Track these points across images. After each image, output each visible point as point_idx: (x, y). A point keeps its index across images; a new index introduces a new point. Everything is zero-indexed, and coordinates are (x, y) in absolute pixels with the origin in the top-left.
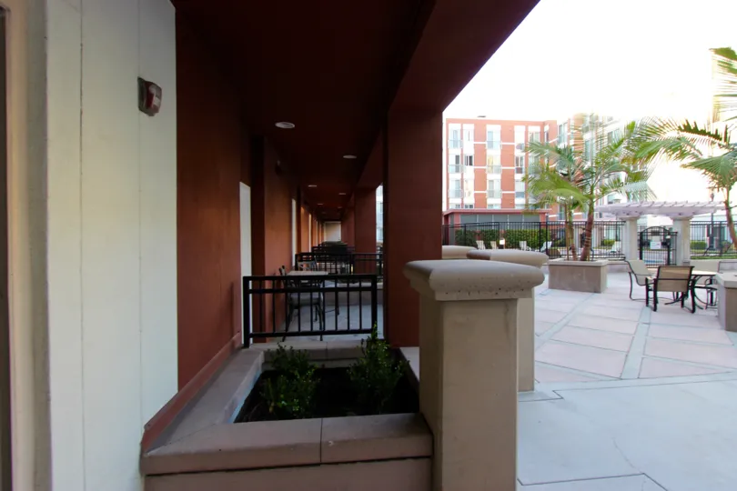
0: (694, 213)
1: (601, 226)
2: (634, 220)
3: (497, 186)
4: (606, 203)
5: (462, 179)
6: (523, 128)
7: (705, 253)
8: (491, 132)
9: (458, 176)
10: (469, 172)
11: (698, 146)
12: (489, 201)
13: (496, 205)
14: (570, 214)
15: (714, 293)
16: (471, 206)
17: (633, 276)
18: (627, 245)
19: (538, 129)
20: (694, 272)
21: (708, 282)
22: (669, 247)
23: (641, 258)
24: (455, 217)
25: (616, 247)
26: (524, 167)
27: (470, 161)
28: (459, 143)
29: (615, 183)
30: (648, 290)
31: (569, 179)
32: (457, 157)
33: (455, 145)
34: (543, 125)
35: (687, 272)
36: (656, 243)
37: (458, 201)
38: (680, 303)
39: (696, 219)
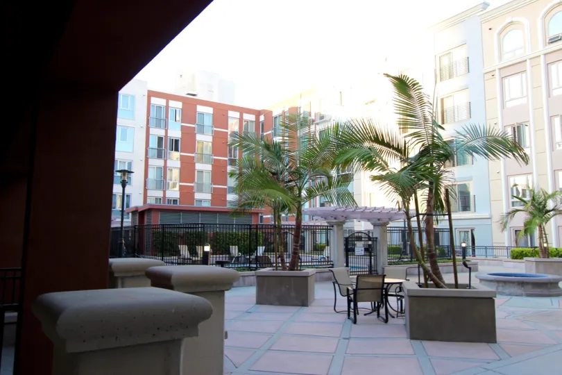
0: (391, 219)
1: (313, 230)
2: (340, 224)
3: (207, 179)
4: (318, 205)
5: (165, 167)
6: (237, 115)
7: (400, 258)
8: (202, 114)
9: (160, 163)
10: (175, 159)
11: (385, 157)
12: (198, 196)
13: (206, 200)
14: (279, 216)
15: (403, 300)
16: (175, 201)
17: (336, 285)
18: (335, 251)
19: (252, 117)
20: (386, 280)
21: (398, 290)
22: (370, 253)
23: (347, 266)
24: (153, 214)
25: (326, 253)
26: (237, 158)
27: (175, 145)
28: (163, 123)
29: (320, 186)
30: (349, 301)
31: (278, 179)
32: (160, 139)
33: (158, 126)
34: (258, 113)
35: (380, 281)
36: (359, 248)
37: (160, 194)
38: (375, 313)
39: (391, 224)
